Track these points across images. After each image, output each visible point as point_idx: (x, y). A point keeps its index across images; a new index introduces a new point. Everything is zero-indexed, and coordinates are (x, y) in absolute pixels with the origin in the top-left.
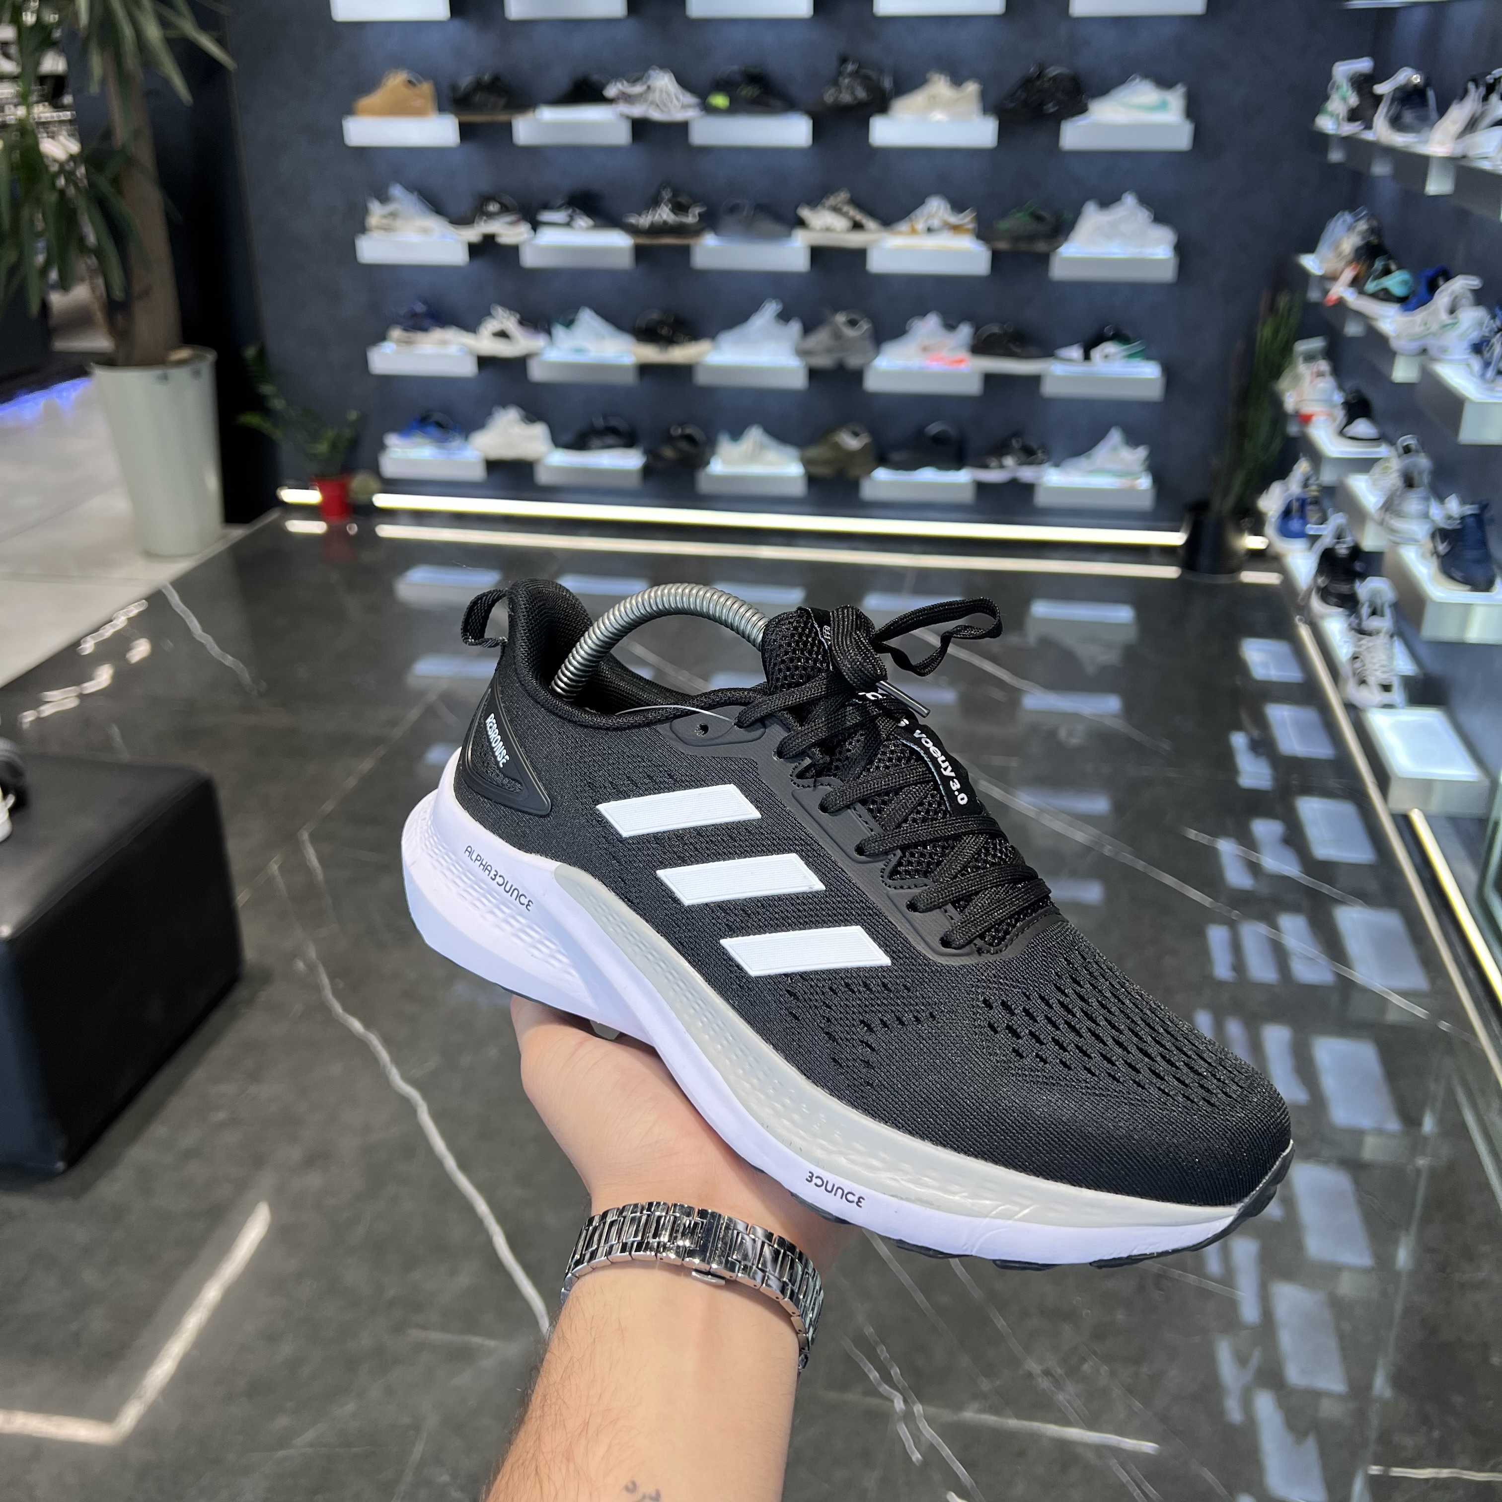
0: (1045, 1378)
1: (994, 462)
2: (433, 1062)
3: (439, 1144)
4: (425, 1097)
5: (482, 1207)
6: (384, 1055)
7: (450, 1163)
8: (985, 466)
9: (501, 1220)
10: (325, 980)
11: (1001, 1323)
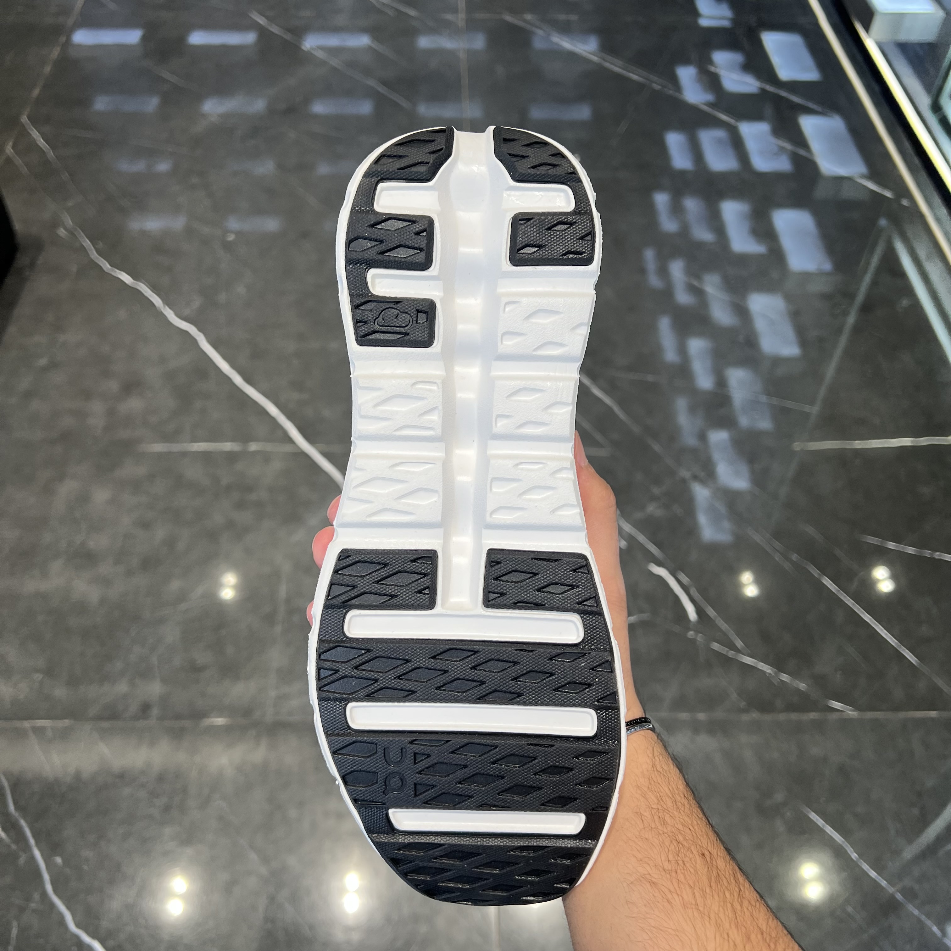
2: (197, 302)
3: (224, 366)
4: (200, 330)
10: (87, 243)
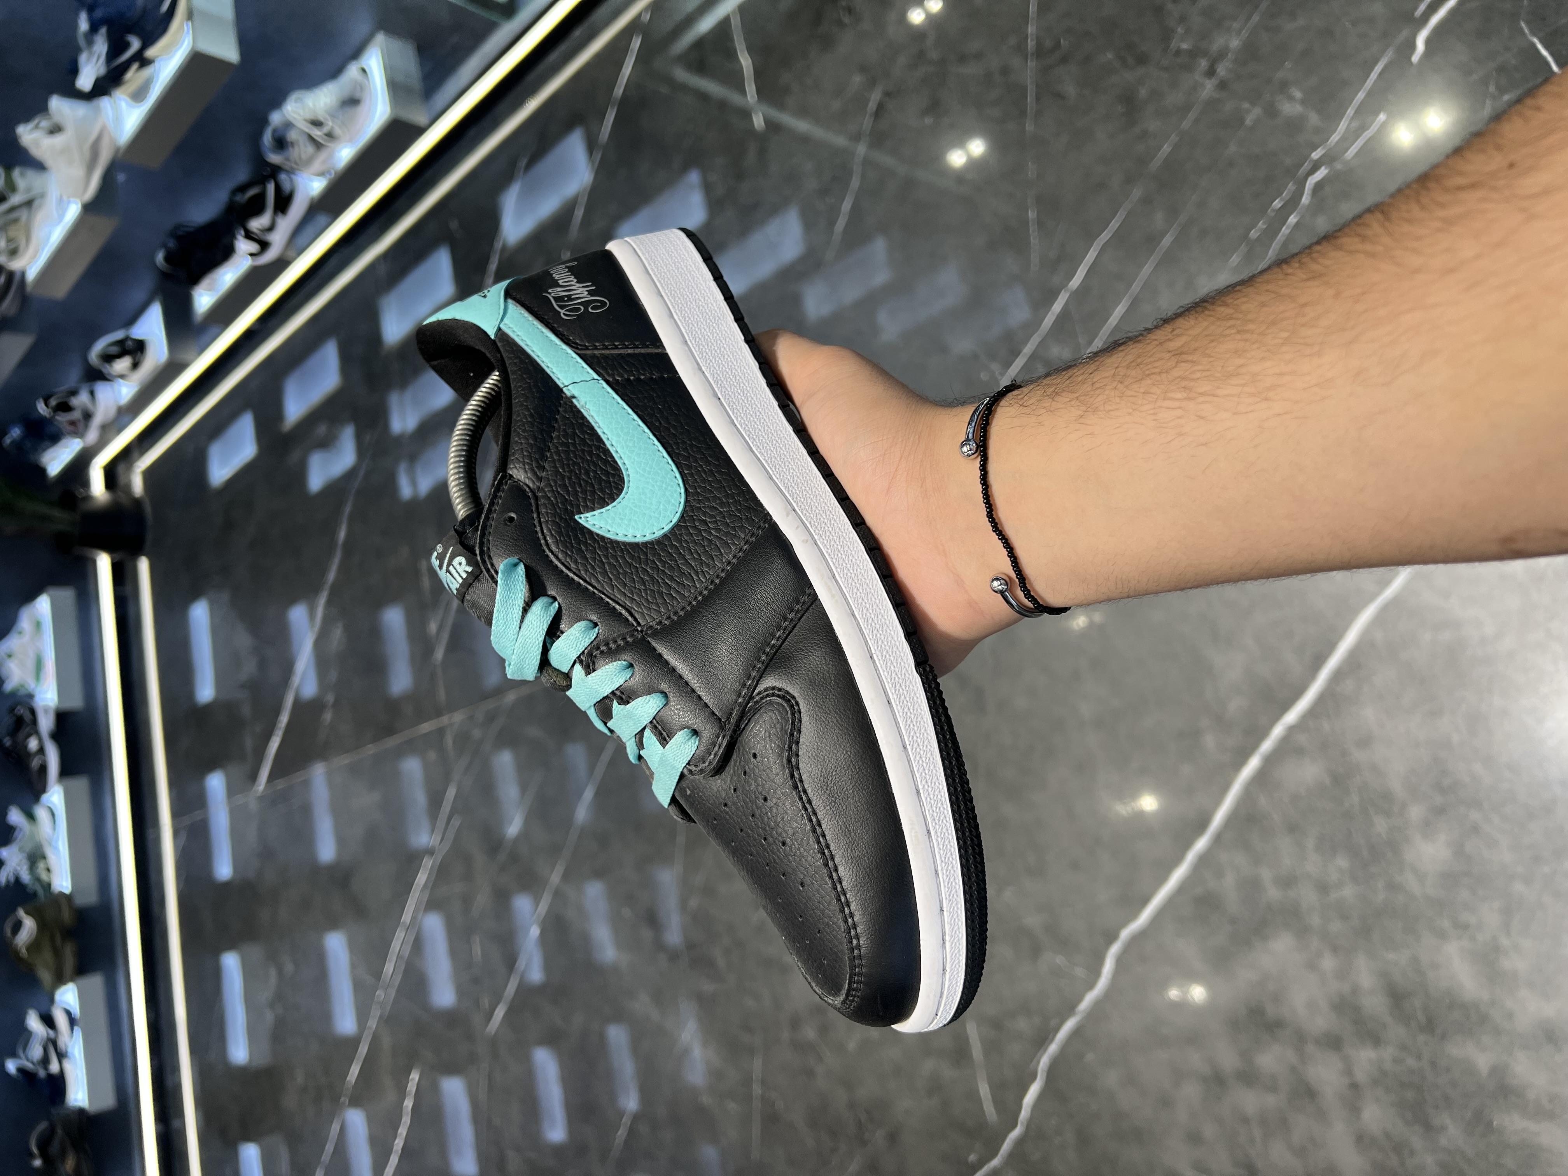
0: (1218, 70)
1: (35, 763)
5: (1254, 763)
6: (1069, 1025)
7: (1201, 844)
8: (43, 769)
9: (1264, 734)
11: (1166, 148)
